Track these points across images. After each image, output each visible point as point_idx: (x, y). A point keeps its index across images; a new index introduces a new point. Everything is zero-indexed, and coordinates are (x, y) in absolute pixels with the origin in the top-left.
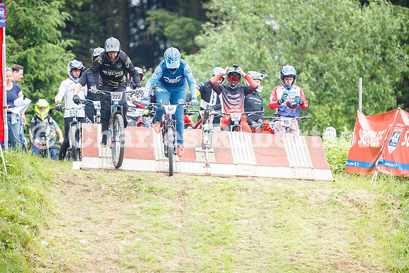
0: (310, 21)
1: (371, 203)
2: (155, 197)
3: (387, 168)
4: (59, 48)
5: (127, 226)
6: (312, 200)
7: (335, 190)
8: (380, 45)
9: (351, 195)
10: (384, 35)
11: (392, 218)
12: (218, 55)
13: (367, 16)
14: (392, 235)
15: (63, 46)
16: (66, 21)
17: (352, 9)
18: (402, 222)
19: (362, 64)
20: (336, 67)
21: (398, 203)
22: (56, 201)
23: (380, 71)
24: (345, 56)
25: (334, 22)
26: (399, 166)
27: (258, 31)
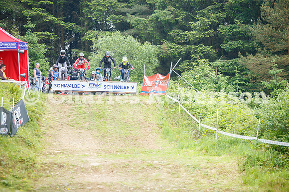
0: (125, 50)
4: (44, 60)
8: (148, 57)
10: (149, 53)
13: (143, 48)
16: (46, 52)
17: (139, 46)
19: (143, 63)
23: (149, 65)
24: (137, 61)
25: (133, 50)
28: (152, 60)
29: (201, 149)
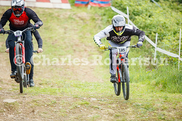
3: (95, 4)
9: (79, 15)
21: (100, 18)
29: (157, 84)
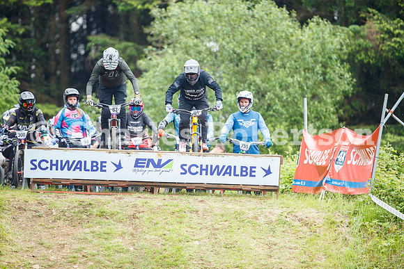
0: (251, 43)
1: (320, 222)
2: (106, 221)
3: (335, 187)
4: (3, 75)
5: (79, 251)
6: (262, 220)
7: (285, 209)
8: (320, 65)
9: (300, 214)
10: (324, 54)
11: (341, 236)
12: (161, 79)
13: (306, 36)
14: (342, 253)
15: (7, 74)
16: (10, 48)
17: (291, 30)
18: (352, 240)
19: (304, 84)
20: (277, 88)
21: (347, 221)
22: (8, 227)
23: (321, 90)
24: (286, 77)
25: (274, 43)
26: (346, 184)
27: (200, 54)
28: (331, 74)
